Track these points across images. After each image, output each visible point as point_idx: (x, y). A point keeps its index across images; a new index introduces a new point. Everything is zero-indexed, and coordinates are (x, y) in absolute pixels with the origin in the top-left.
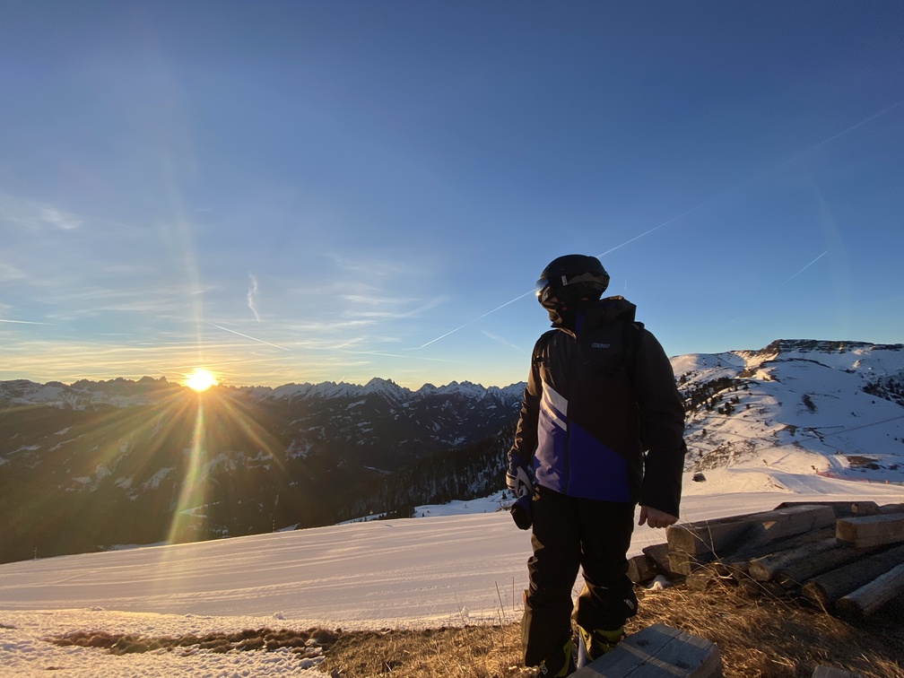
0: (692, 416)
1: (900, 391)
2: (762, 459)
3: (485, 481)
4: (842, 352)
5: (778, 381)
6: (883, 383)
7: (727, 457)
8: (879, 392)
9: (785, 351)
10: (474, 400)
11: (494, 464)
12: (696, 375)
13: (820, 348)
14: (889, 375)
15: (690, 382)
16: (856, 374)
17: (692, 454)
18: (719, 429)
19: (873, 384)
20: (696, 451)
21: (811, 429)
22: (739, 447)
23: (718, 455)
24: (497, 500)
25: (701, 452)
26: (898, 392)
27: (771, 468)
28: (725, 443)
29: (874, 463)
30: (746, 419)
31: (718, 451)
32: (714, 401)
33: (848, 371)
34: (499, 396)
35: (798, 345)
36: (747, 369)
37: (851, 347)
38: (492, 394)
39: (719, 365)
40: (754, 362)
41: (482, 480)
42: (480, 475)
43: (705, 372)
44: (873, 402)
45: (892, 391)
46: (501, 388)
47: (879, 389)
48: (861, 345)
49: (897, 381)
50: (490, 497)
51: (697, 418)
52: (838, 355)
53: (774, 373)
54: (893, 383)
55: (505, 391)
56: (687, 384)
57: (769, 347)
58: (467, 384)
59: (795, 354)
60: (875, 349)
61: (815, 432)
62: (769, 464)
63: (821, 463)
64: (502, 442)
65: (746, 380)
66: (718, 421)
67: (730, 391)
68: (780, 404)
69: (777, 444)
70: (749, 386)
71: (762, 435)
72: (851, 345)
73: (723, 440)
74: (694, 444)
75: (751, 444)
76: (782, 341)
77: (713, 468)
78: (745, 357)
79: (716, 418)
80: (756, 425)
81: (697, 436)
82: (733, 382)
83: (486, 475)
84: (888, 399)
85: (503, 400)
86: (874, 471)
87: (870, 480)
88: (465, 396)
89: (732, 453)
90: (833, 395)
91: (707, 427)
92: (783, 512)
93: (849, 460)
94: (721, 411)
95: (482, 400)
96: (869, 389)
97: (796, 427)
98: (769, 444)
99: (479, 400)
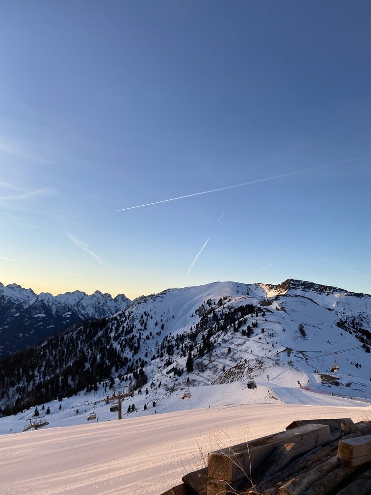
0: (223, 335)
1: (359, 328)
2: (266, 375)
3: (17, 396)
4: (328, 294)
5: (285, 311)
6: (349, 321)
7: (243, 373)
8: (346, 327)
9: (293, 288)
10: (19, 307)
11: (31, 378)
12: (230, 300)
13: (315, 289)
14: (354, 315)
15: (225, 306)
16: (334, 312)
17: (217, 369)
18: (240, 348)
19: (343, 320)
20: (220, 367)
21: (301, 352)
22: (253, 364)
23: (237, 371)
24: (27, 417)
25: (224, 367)
26: (357, 329)
27: (271, 382)
28: (243, 360)
29: (337, 380)
30: (259, 341)
31: (237, 367)
32: (240, 324)
33: (329, 309)
34: (50, 304)
35: (302, 285)
36: (266, 299)
37: (334, 291)
38: (42, 301)
39: (248, 294)
40: (272, 294)
41: (13, 395)
42: (11, 390)
43: (237, 298)
44: (342, 334)
45: (353, 327)
46: (54, 295)
47: (346, 325)
48: (340, 290)
49: (357, 320)
50: (19, 415)
51: (226, 338)
52: (325, 296)
53: (284, 305)
54: (355, 322)
55: (58, 299)
56: (222, 307)
57: (284, 283)
58: (14, 287)
59: (299, 292)
60: (347, 295)
61: (303, 355)
62: (270, 379)
63: (304, 380)
64: (45, 354)
65: (265, 309)
66: (241, 341)
67: (252, 316)
68: (284, 330)
69: (277, 363)
70: (266, 313)
71: (269, 354)
72: (333, 290)
73: (242, 358)
74: (220, 360)
75: (260, 362)
76: (292, 280)
77: (231, 382)
78: (266, 289)
79: (239, 338)
80: (266, 346)
81: (223, 353)
82: (256, 309)
83: (19, 390)
84: (350, 333)
85: (54, 309)
86: (336, 387)
87: (333, 394)
88: (10, 301)
89: (247, 369)
90: (318, 326)
91: (232, 346)
92: (297, 432)
93: (322, 378)
94: (244, 333)
95: (30, 307)
96: (341, 324)
97: (292, 350)
98: (272, 362)
99: (26, 307)
